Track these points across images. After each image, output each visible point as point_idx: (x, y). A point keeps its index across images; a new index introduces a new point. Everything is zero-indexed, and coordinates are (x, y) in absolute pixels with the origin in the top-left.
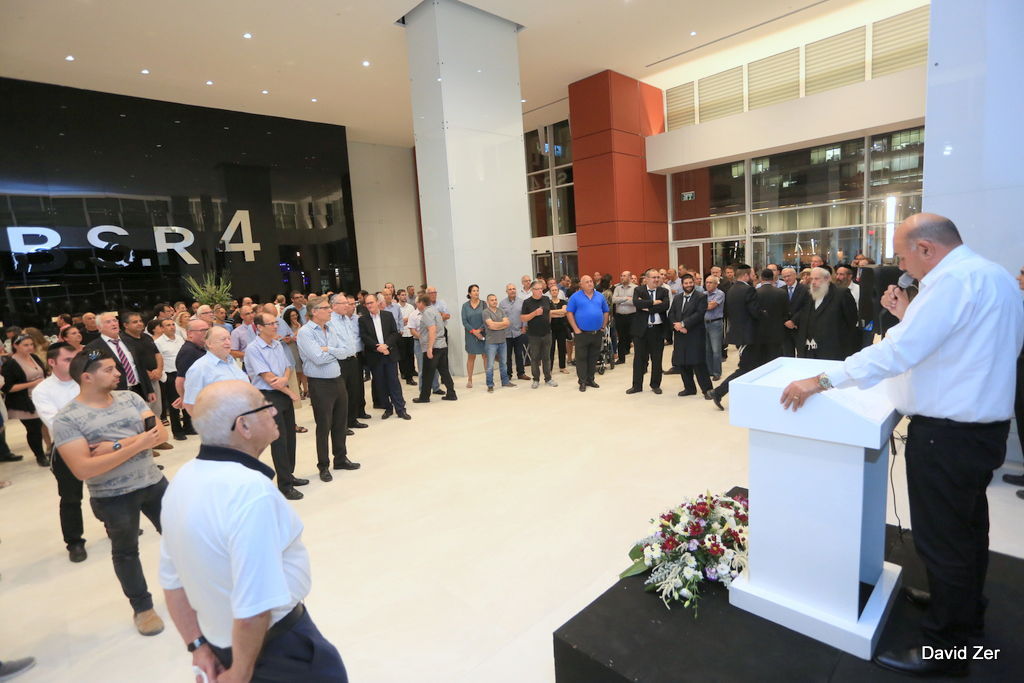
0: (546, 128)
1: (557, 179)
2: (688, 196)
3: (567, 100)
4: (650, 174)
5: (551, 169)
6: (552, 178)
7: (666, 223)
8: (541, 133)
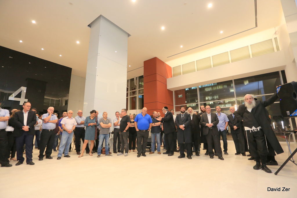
0: (136, 78)
1: (139, 93)
2: (180, 96)
3: (143, 67)
4: (168, 90)
5: (137, 90)
6: (137, 92)
7: (173, 106)
8: (135, 79)
